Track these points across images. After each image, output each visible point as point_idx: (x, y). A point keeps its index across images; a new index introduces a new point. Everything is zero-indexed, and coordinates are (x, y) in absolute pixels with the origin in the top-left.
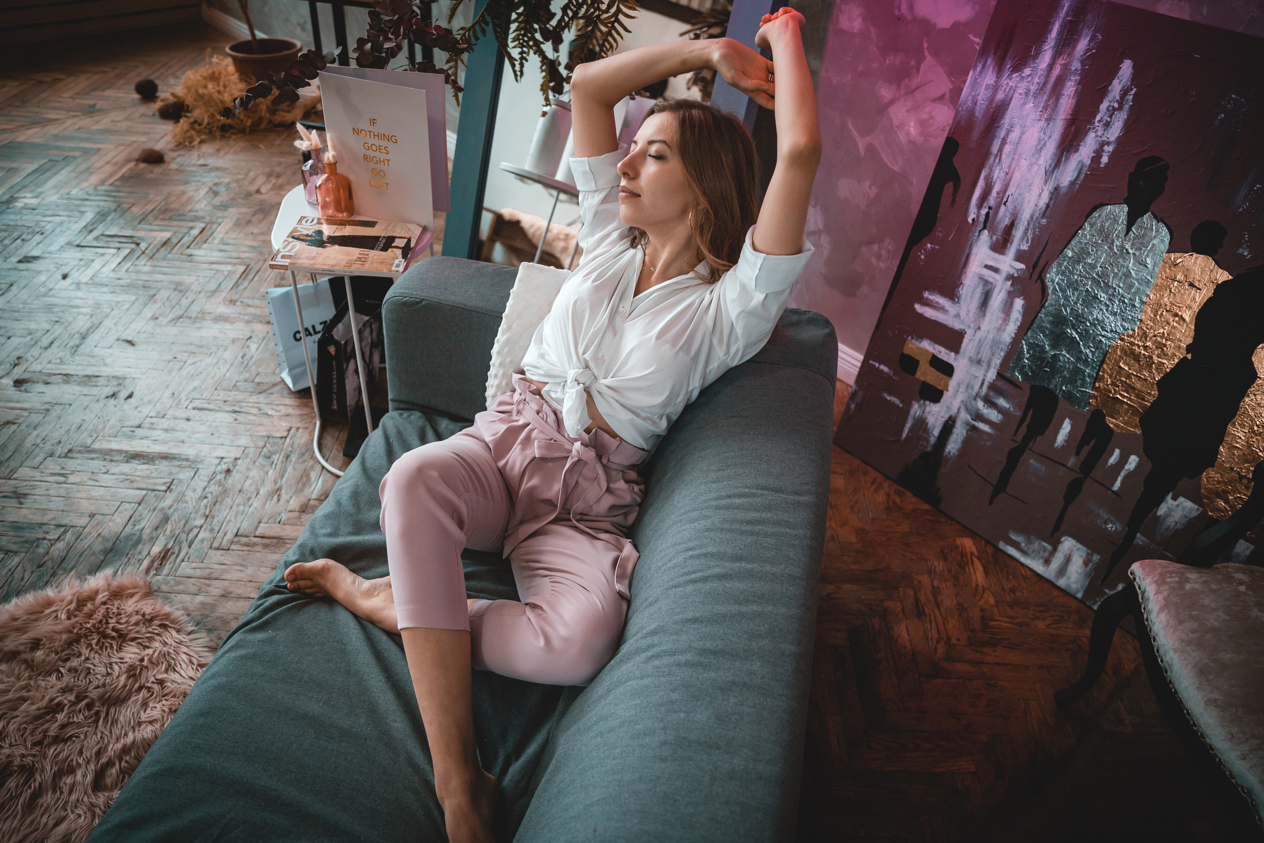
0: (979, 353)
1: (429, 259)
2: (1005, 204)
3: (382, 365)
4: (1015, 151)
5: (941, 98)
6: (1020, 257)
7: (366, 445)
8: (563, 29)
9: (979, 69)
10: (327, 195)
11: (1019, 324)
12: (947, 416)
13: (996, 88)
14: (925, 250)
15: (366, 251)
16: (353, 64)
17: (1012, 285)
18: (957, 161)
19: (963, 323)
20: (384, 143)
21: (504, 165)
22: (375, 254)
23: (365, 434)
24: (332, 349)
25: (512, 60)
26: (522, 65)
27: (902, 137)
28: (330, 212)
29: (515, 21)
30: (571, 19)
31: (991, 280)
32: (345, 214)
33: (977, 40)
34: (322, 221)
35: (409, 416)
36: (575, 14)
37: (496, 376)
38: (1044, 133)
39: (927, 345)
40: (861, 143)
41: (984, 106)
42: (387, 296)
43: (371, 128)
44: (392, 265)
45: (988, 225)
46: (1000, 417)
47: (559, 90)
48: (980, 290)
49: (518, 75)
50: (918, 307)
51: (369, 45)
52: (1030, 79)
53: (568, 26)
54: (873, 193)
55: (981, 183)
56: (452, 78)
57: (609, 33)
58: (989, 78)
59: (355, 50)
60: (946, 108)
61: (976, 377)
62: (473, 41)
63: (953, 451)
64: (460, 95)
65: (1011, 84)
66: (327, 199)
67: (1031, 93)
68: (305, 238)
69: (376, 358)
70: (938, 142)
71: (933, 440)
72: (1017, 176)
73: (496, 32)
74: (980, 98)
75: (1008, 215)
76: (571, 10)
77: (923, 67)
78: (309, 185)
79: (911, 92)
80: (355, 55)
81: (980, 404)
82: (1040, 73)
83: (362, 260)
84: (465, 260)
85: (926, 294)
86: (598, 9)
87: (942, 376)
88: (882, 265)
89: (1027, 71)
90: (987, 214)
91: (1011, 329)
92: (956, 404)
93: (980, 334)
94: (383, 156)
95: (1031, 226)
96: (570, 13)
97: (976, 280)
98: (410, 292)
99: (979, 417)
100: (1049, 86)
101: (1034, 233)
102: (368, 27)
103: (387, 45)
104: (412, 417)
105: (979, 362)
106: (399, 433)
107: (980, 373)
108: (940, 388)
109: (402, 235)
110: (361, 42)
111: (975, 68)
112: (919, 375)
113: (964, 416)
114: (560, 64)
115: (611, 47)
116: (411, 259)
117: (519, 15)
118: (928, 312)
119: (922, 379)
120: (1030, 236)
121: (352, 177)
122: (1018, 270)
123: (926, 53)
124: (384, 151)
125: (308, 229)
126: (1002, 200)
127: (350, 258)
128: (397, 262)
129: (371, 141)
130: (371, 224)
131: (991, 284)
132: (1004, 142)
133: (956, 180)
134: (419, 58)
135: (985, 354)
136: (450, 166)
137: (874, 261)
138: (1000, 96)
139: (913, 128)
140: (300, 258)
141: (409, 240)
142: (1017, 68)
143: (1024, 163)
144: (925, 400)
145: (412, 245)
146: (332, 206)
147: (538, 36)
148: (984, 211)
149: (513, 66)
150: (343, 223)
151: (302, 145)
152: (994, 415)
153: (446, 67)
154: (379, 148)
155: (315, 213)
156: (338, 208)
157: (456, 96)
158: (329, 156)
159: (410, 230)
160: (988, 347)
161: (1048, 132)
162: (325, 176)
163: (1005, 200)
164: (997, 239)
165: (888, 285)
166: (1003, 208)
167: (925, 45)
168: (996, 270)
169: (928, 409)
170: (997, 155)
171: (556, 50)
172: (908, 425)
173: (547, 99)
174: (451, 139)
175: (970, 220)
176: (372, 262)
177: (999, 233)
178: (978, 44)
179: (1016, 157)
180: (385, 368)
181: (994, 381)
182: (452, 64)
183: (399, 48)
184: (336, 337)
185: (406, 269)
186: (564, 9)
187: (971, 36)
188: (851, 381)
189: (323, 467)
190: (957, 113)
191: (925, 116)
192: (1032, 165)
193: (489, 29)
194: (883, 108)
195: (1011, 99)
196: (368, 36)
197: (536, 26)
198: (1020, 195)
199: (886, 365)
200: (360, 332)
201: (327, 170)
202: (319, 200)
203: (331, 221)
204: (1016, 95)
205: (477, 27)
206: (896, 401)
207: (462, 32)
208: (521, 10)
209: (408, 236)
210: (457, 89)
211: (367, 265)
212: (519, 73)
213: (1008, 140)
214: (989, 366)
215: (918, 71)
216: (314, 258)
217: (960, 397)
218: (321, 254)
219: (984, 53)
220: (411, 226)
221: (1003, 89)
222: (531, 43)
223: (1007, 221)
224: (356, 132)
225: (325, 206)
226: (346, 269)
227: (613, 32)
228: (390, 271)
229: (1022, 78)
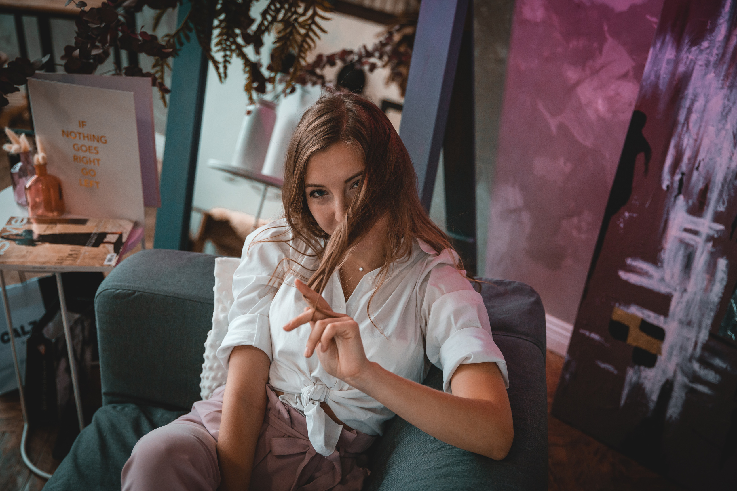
0: (688, 315)
1: (141, 252)
2: (697, 169)
3: (95, 363)
4: (701, 119)
5: (625, 76)
6: (718, 218)
7: (79, 442)
8: (263, 32)
9: (658, 45)
10: (37, 196)
11: (725, 283)
12: (664, 380)
13: (677, 62)
14: (624, 219)
15: (77, 248)
16: (61, 71)
17: (714, 246)
18: (646, 132)
19: (668, 286)
20: (94, 144)
21: (213, 162)
22: (86, 250)
23: (77, 432)
24: (42, 349)
25: (216, 63)
26: (225, 67)
27: (591, 114)
28: (40, 211)
29: (218, 27)
30: (271, 23)
31: (692, 243)
32: (55, 214)
33: (654, 20)
34: (32, 221)
35: (123, 409)
36: (274, 19)
37: (211, 368)
38: (728, 100)
39: (634, 310)
40: (553, 123)
41: (667, 80)
42: (100, 290)
43: (81, 130)
44: (104, 259)
45: (683, 190)
46: (718, 377)
47: (261, 90)
48: (681, 253)
49: (223, 77)
50: (623, 275)
51: (77, 52)
52: (708, 51)
53: (267, 29)
54: (568, 168)
55: (671, 152)
56: (159, 81)
57: (307, 35)
58: (669, 54)
59: (63, 58)
60: (630, 84)
61: (688, 339)
62: (178, 47)
63: (675, 416)
64: (167, 96)
65: (691, 57)
66: (37, 200)
67: (712, 64)
68: (15, 237)
69: (88, 356)
70: (627, 116)
71: (652, 405)
72: (706, 142)
73: (199, 37)
74: (662, 72)
75: (702, 179)
76: (270, 15)
77: (606, 48)
78: (18, 187)
79: (595, 72)
80: (63, 62)
81: (696, 366)
82: (717, 45)
83: (73, 256)
84: (177, 251)
85: (629, 261)
86: (295, 12)
87: (653, 340)
88: (583, 237)
89: (705, 44)
90: (681, 180)
91: (718, 289)
92: (671, 367)
93: (687, 296)
94: (92, 156)
95: (726, 188)
96: (269, 18)
97: (677, 243)
98: (123, 284)
99: (695, 378)
100: (728, 56)
101: (729, 195)
102: (76, 35)
103: (94, 52)
104: (126, 409)
105: (689, 324)
106: (113, 427)
107: (692, 335)
108: (654, 352)
109: (114, 230)
110: (69, 50)
111: (654, 45)
112: (630, 340)
113: (681, 379)
114: (261, 66)
115: (310, 47)
116: (123, 253)
117: (221, 21)
118: (633, 279)
119: (634, 344)
120: (725, 197)
121: (62, 178)
122: (717, 231)
123: (607, 35)
124: (94, 151)
125: (18, 229)
126: (693, 165)
127: (61, 255)
128: (109, 256)
129: (81, 142)
130: (83, 222)
131: (692, 246)
132: (690, 111)
133: (647, 150)
134: (125, 63)
135: (695, 315)
136: (160, 167)
137: (575, 233)
138: (682, 69)
139: (601, 105)
140: (9, 257)
141: (121, 235)
142: (696, 41)
143: (711, 129)
144: (640, 364)
145: (124, 239)
146: (42, 206)
147: (240, 40)
148: (677, 178)
149: (217, 68)
150: (53, 222)
151: (10, 148)
152: (711, 376)
153: (152, 71)
154: (89, 149)
155: (25, 214)
156: (49, 207)
157: (163, 98)
158: (39, 157)
159: (121, 226)
160: (697, 308)
161: (732, 98)
162: (34, 177)
163: (696, 165)
164: (694, 204)
165: (589, 256)
166: (695, 174)
167: (606, 28)
168: (696, 233)
169: (643, 374)
170: (683, 125)
171: (257, 52)
172: (625, 392)
173: (251, 98)
174: (160, 141)
175: (664, 187)
176: (84, 258)
177: (695, 197)
178: (656, 23)
179: (703, 124)
180: (98, 366)
181: (707, 341)
182: (158, 68)
183: (106, 54)
184: (46, 336)
185: (118, 262)
186: (264, 14)
187: (648, 17)
188: (563, 352)
189: (31, 472)
190: (642, 88)
191: (612, 93)
192: (719, 131)
193: (193, 35)
194: (571, 89)
195: (692, 71)
196: (76, 43)
197: (238, 31)
198: (711, 159)
199: (597, 333)
200: (72, 330)
201: (37, 171)
202: (29, 200)
203: (40, 220)
204: (697, 67)
205: (181, 34)
206: (610, 367)
207: (167, 39)
208: (222, 17)
209: (119, 231)
210: (164, 90)
211: (79, 261)
212: (223, 75)
213: (694, 109)
214: (700, 326)
215: (601, 52)
216: (24, 256)
217: (675, 360)
218: (31, 252)
219: (661, 31)
220: (122, 222)
221: (684, 62)
222: (233, 47)
223: (701, 185)
224: (66, 134)
225: (35, 207)
226: (57, 266)
227: (311, 34)
228: (102, 265)
229: (701, 51)
